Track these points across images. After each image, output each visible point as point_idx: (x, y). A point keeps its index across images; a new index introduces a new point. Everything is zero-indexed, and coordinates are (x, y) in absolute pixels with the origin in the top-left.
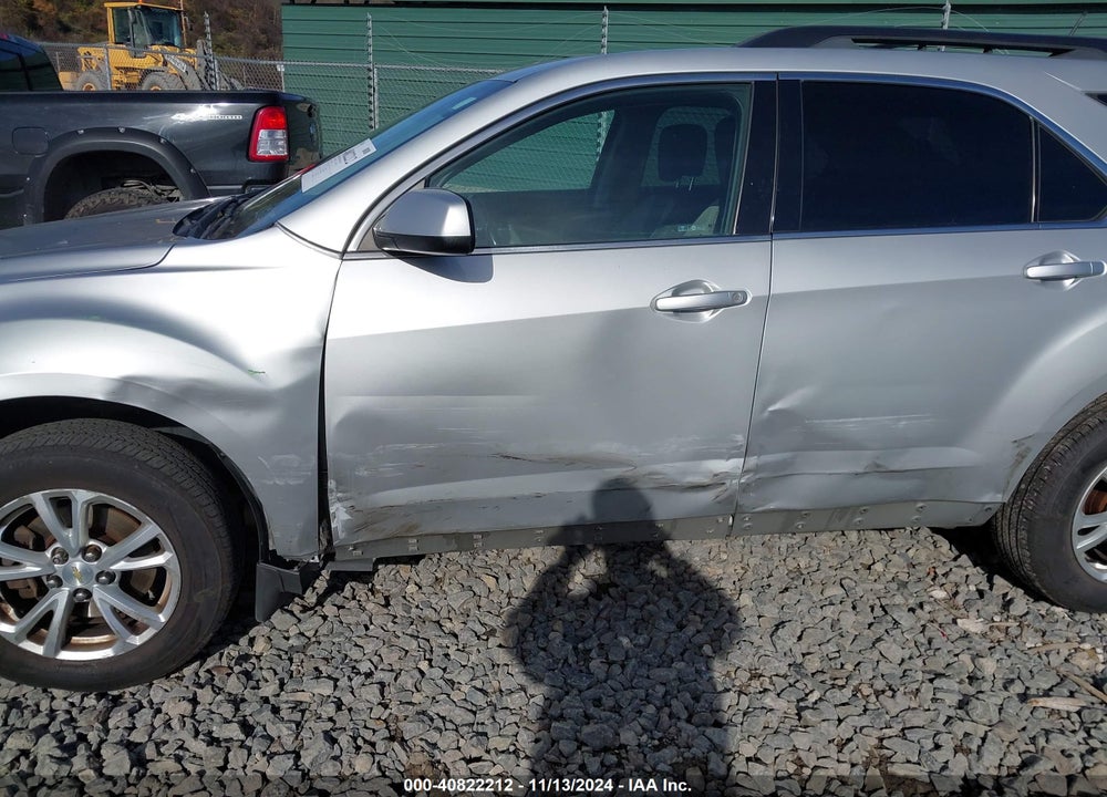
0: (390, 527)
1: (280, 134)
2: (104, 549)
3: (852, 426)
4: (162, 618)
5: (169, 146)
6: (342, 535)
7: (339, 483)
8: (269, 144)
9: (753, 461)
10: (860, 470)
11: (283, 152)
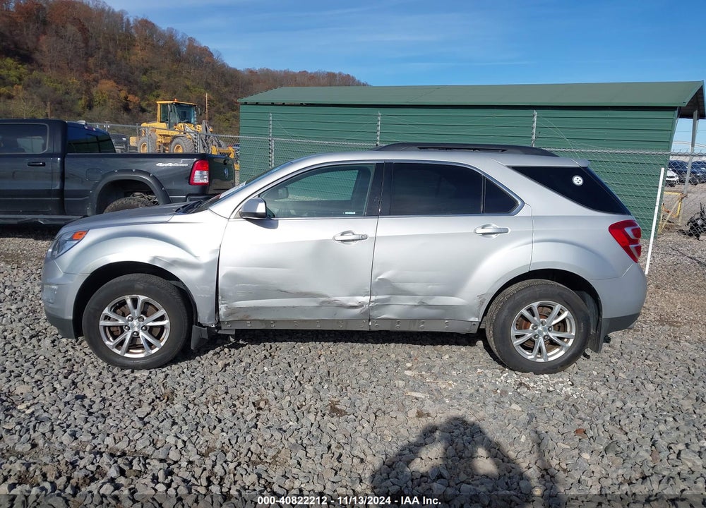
0: (240, 316)
1: (205, 173)
2: (145, 318)
3: (410, 287)
4: (162, 344)
5: (154, 178)
6: (223, 317)
7: (222, 297)
8: (200, 177)
9: (373, 298)
10: (416, 304)
11: (206, 181)
